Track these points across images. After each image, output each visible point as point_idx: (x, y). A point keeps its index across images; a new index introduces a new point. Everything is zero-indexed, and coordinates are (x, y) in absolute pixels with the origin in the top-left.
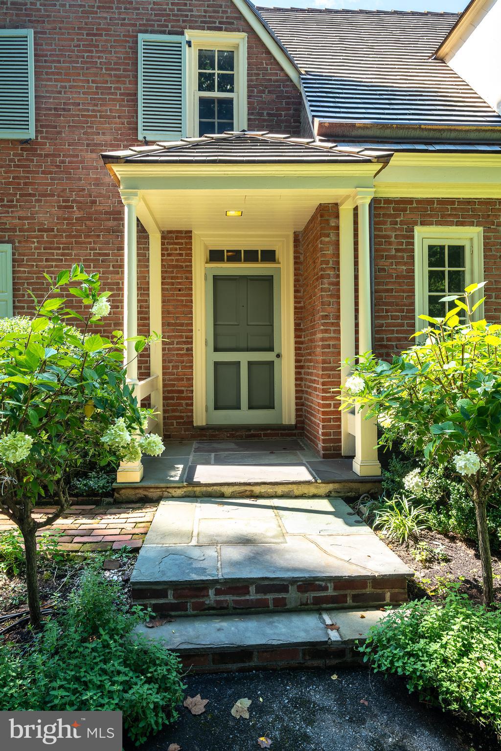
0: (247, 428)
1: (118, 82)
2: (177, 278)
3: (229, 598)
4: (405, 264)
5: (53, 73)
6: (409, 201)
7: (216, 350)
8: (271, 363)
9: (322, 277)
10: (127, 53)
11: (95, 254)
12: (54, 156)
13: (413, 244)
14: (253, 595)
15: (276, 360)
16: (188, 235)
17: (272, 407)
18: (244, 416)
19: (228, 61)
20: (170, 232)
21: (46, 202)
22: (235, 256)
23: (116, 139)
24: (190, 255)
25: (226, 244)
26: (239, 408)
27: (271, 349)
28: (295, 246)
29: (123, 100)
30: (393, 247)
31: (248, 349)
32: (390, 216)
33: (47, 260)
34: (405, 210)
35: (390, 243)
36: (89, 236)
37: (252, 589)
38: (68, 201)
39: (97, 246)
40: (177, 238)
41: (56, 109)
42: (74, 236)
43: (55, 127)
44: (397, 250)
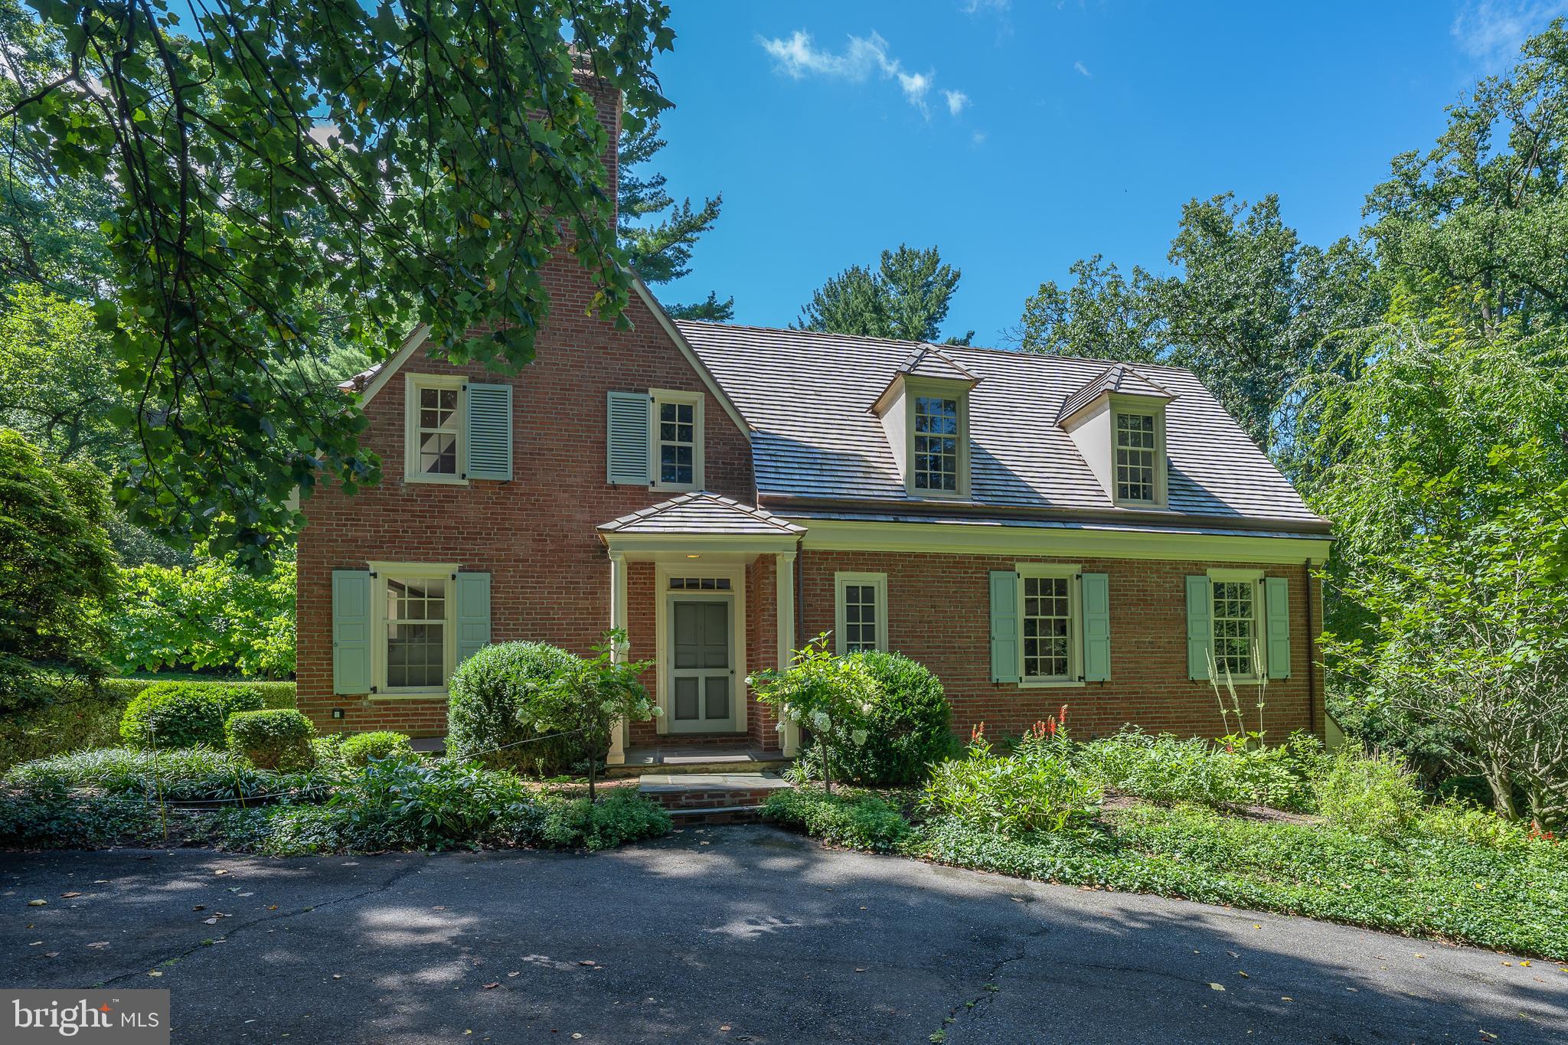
0: (705, 735)
1: (588, 431)
2: (641, 604)
3: (693, 801)
4: (827, 600)
5: (528, 422)
6: (831, 553)
7: (677, 667)
8: (726, 679)
9: (763, 610)
10: (597, 406)
11: (566, 583)
12: (529, 495)
13: (834, 585)
14: (706, 799)
15: (731, 677)
16: (651, 566)
17: (726, 717)
18: (702, 725)
19: (686, 412)
20: (635, 563)
21: (522, 535)
22: (693, 584)
23: (586, 481)
24: (654, 584)
25: (684, 572)
26: (697, 718)
27: (726, 666)
28: (747, 577)
29: (593, 447)
30: (819, 588)
31: (706, 667)
32: (815, 564)
33: (522, 587)
34: (827, 559)
35: (816, 585)
36: (561, 567)
37: (706, 796)
38: (542, 535)
39: (569, 575)
40: (642, 568)
41: (531, 454)
42: (547, 566)
43: (531, 469)
44: (822, 590)
